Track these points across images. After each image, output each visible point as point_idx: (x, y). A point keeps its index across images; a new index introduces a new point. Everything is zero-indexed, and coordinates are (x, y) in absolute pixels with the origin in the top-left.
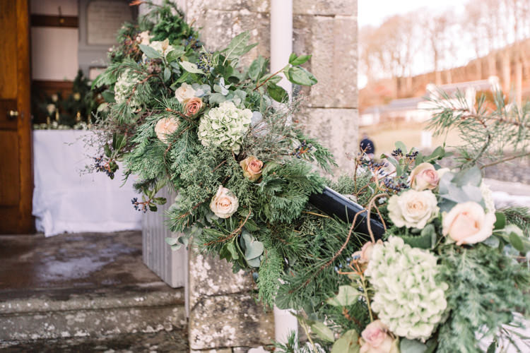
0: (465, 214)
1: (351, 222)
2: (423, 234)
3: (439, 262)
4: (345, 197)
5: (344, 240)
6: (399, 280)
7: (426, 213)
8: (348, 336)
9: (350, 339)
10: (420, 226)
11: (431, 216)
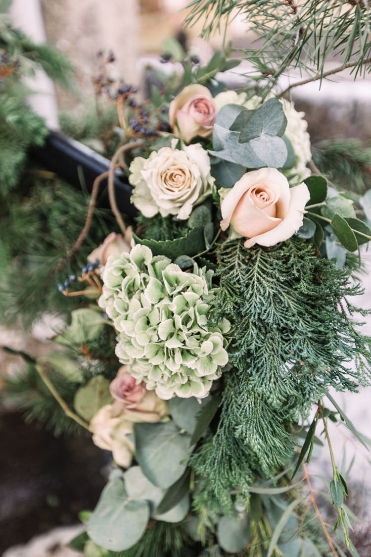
0: (258, 191)
1: (90, 191)
2: (190, 224)
3: (216, 281)
4: (81, 146)
5: (81, 224)
6: (148, 323)
7: (190, 190)
8: (94, 386)
9: (98, 388)
10: (183, 214)
11: (202, 193)
